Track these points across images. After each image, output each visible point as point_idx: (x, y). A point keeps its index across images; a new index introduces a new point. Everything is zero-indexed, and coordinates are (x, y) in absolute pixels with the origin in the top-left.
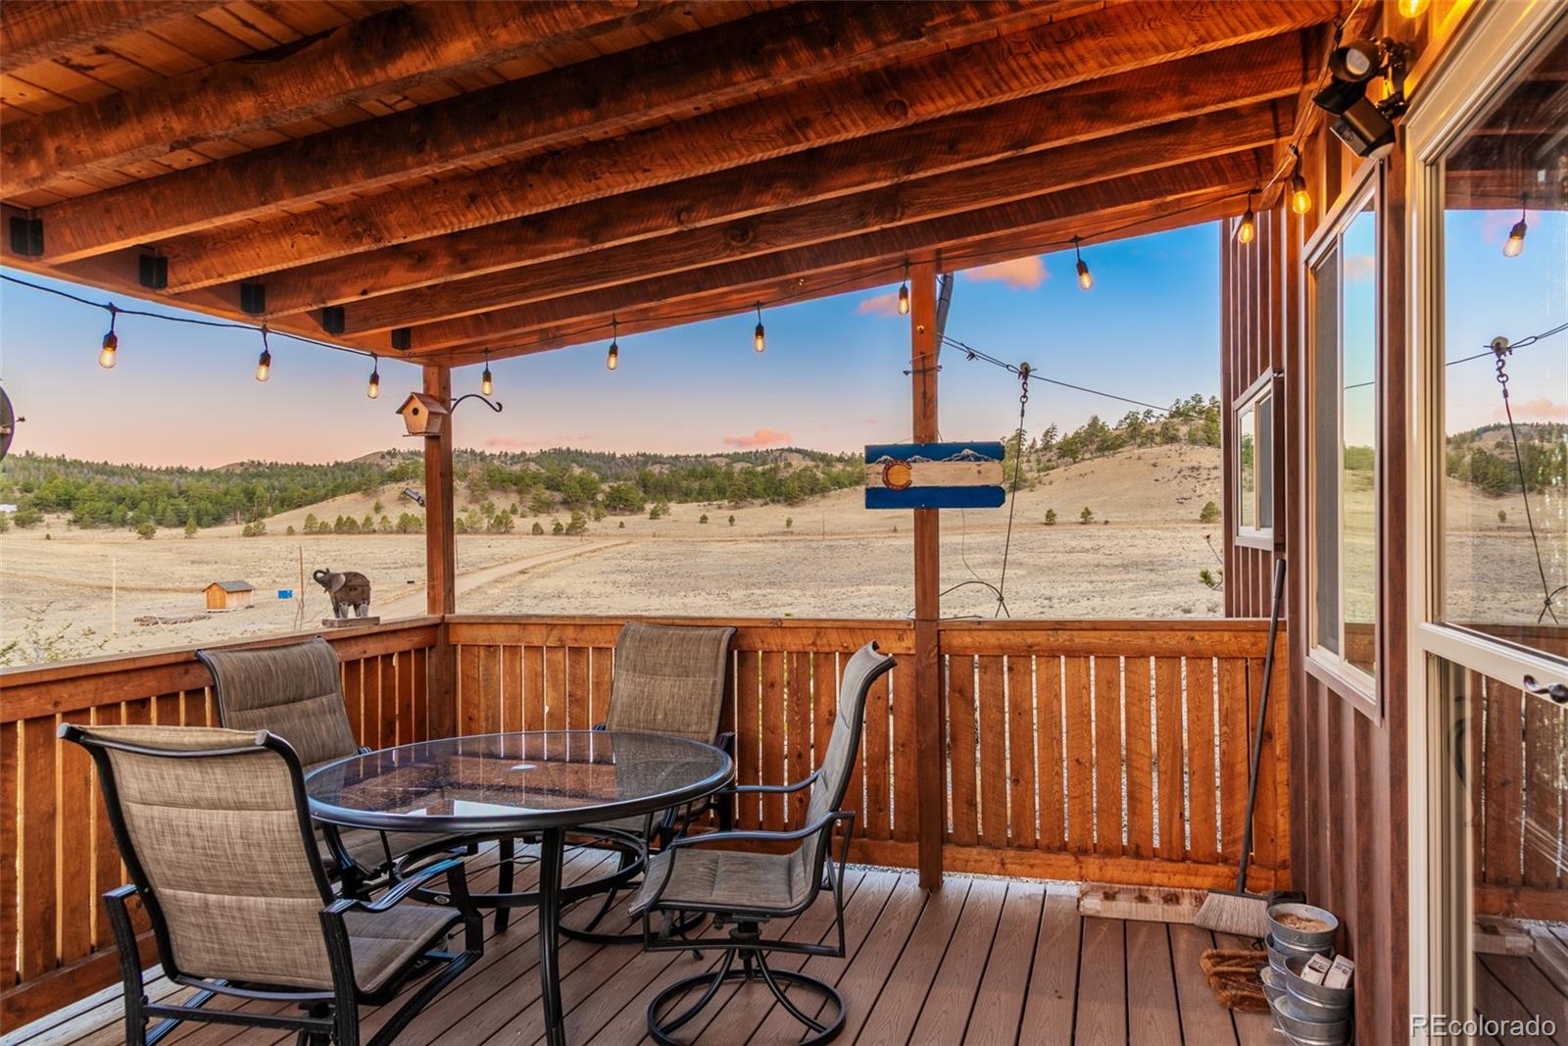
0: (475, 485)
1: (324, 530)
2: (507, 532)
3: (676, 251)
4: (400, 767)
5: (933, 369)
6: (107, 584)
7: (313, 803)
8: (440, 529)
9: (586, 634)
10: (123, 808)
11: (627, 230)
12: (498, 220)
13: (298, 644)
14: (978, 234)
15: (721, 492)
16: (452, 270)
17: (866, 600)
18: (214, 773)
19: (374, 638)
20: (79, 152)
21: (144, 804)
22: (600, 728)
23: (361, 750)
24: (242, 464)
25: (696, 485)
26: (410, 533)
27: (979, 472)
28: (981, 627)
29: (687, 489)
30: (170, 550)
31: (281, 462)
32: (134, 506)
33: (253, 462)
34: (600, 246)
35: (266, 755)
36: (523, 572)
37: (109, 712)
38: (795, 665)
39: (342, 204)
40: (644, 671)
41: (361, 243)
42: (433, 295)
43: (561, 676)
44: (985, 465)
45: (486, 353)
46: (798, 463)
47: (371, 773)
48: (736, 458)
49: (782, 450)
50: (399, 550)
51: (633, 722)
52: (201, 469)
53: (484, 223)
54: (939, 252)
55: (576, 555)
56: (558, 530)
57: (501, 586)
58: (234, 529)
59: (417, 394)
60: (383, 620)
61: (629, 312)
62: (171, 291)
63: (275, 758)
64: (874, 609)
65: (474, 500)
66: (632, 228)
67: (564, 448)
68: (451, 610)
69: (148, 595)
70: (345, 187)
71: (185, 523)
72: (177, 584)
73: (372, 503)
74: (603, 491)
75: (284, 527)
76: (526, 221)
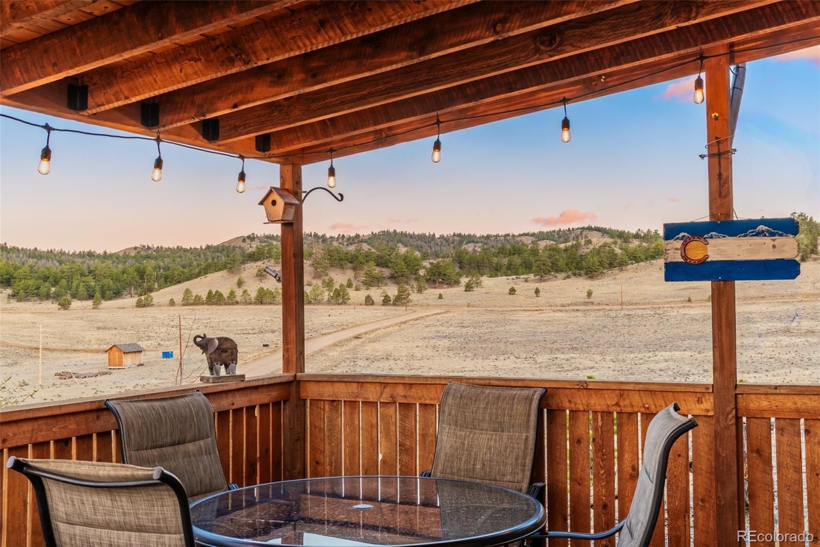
0: (318, 263)
1: (198, 302)
2: (344, 303)
3: (492, 58)
4: (260, 502)
5: (728, 152)
6: (34, 345)
7: (196, 530)
8: (293, 301)
9: (413, 392)
10: (53, 526)
11: (450, 42)
12: (343, 40)
13: (182, 397)
14: (770, 27)
15: (527, 267)
16: (304, 83)
17: (663, 365)
18: (121, 501)
19: (241, 393)
20: (27, 7)
21: (69, 523)
22: (426, 475)
23: (230, 486)
24: (135, 248)
25: (505, 261)
26: (266, 304)
27: (774, 246)
28: (778, 391)
29: (497, 264)
30: (82, 319)
31: (166, 246)
32: (56, 283)
33: (144, 246)
34: (426, 58)
35: (161, 488)
36: (357, 337)
37: (41, 448)
38: (600, 423)
39: (219, 35)
40: (464, 426)
41: (233, 66)
42: (289, 106)
43: (393, 428)
44: (779, 240)
45: (331, 152)
46: (597, 240)
47: (237, 507)
48: (540, 236)
49: (583, 229)
50: (257, 318)
51: (455, 470)
52: (105, 252)
53: (331, 44)
54: (732, 45)
55: (402, 323)
56: (386, 301)
57: (339, 349)
58: (129, 301)
59: (275, 188)
60: (247, 377)
61: (450, 112)
62: (90, 112)
63: (167, 490)
64: (670, 373)
65: (317, 276)
66: (454, 40)
67: (391, 230)
68: (302, 370)
69: (66, 355)
70: (223, 21)
71: (93, 296)
72: (86, 346)
73: (236, 279)
74: (424, 267)
75: (166, 300)
76: (365, 40)
